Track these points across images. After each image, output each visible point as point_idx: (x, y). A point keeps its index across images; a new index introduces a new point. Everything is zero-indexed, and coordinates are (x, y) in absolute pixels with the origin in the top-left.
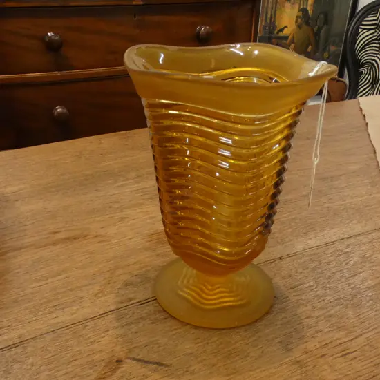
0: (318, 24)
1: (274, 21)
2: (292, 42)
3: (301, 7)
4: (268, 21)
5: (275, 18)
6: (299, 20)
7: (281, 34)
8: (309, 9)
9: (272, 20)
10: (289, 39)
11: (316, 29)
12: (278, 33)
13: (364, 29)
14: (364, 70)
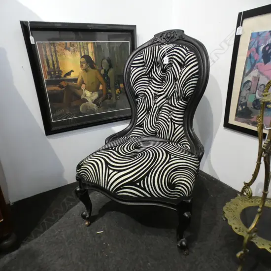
0: (104, 68)
1: (58, 67)
2: (83, 82)
3: (83, 55)
4: (51, 67)
5: (58, 64)
6: (84, 65)
7: (68, 77)
8: (91, 55)
9: (56, 66)
10: (79, 80)
11: (102, 72)
12: (65, 76)
13: (134, 67)
14: (139, 100)
